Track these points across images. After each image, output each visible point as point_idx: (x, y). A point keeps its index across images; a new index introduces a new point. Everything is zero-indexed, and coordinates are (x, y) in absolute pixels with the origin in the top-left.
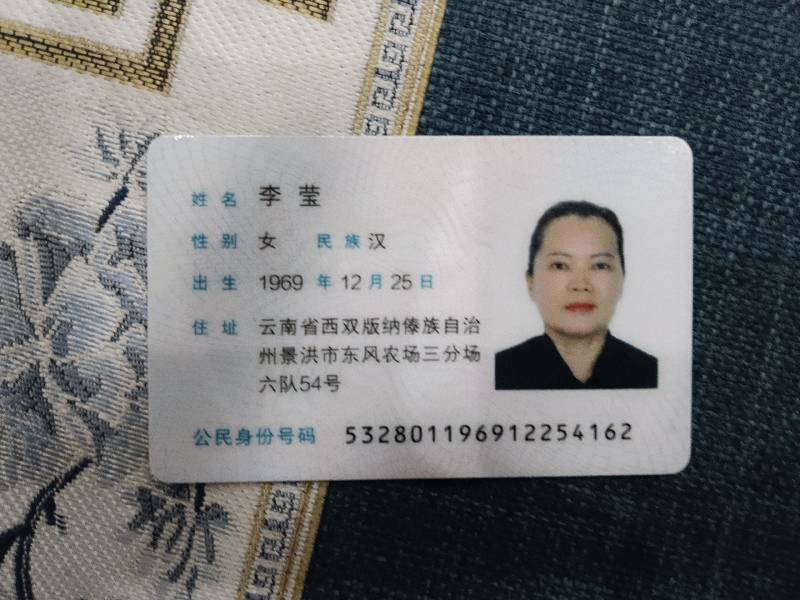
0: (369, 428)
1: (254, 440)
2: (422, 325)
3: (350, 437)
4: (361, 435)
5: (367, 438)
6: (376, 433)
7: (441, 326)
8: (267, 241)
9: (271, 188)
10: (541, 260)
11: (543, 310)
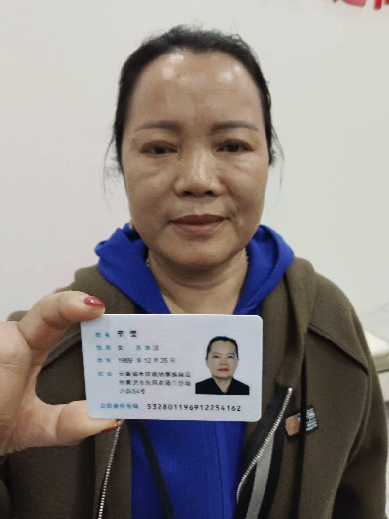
0: (155, 405)
1: (119, 407)
2: (171, 374)
3: (149, 407)
4: (153, 407)
5: (154, 407)
6: (157, 406)
7: (177, 374)
8: (120, 348)
9: (121, 332)
10: (210, 355)
11: (211, 370)
